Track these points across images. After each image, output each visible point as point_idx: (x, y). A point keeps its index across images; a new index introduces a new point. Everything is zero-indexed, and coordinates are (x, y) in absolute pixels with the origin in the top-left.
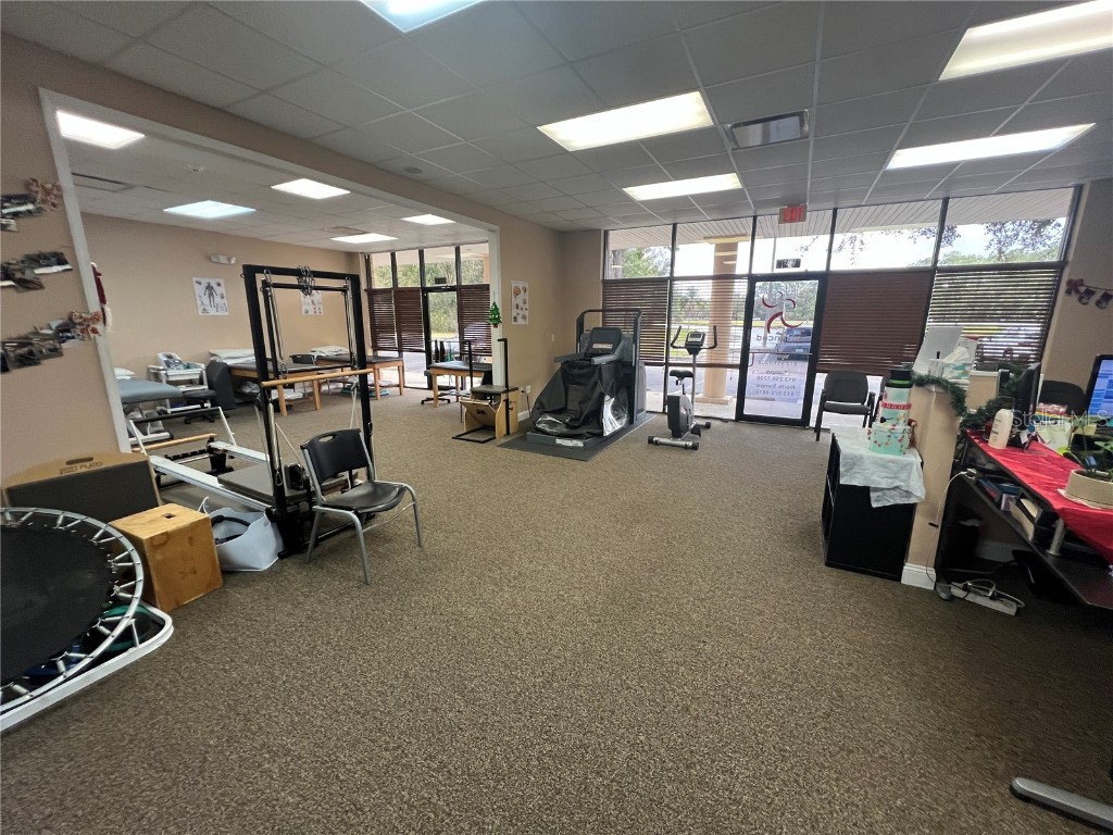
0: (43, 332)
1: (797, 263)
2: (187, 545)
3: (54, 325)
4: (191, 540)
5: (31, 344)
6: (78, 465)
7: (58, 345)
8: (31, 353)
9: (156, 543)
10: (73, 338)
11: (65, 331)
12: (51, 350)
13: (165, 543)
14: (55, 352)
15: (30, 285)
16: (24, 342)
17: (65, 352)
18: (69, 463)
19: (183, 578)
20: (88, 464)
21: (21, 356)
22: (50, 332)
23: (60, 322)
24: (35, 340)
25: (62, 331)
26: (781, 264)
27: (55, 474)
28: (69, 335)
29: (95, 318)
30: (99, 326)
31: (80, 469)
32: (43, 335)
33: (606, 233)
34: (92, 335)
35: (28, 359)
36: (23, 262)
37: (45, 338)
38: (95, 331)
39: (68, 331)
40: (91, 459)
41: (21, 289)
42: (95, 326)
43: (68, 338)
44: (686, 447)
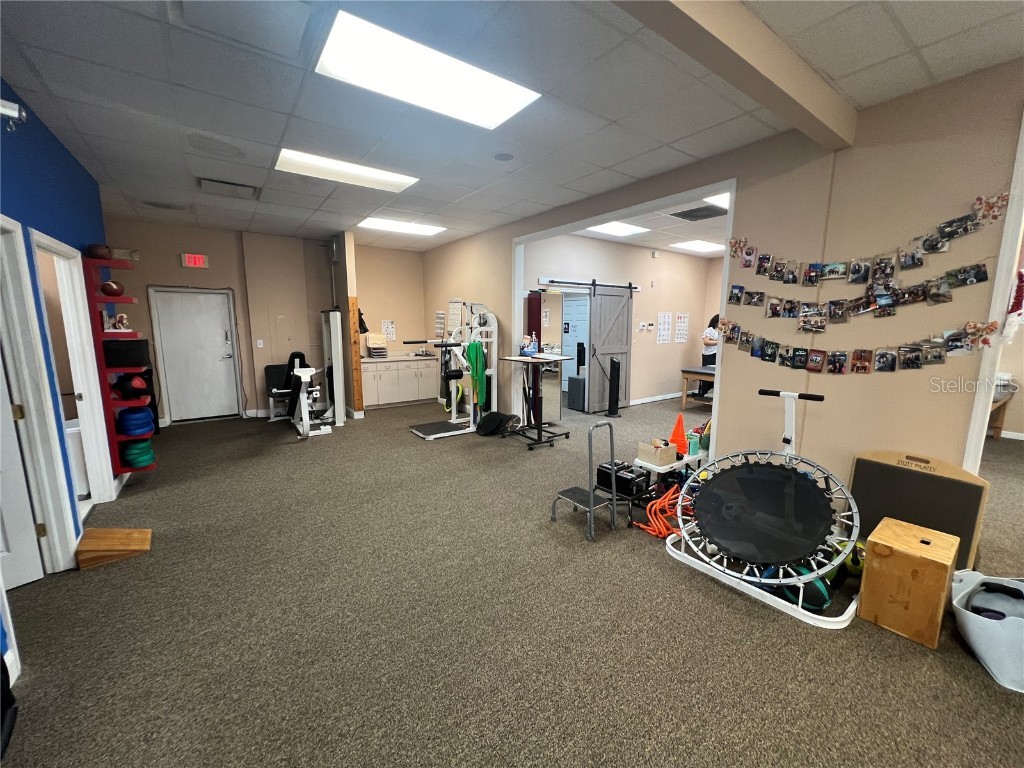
0: (935, 340)
2: (909, 575)
3: (947, 334)
4: (915, 573)
5: (921, 350)
6: (915, 463)
7: (943, 353)
8: (917, 358)
9: (877, 549)
10: (962, 347)
11: (954, 341)
12: (935, 357)
13: (886, 557)
14: (939, 359)
15: (942, 298)
16: (915, 348)
17: (947, 360)
18: (908, 458)
19: (890, 602)
20: (923, 465)
21: (909, 359)
22: (940, 340)
23: (956, 331)
24: (926, 347)
25: (953, 341)
27: (893, 462)
28: (959, 344)
29: (992, 328)
30: (992, 338)
31: (913, 467)
32: (936, 343)
34: (981, 345)
35: (913, 363)
36: (941, 279)
37: (935, 346)
38: (985, 342)
39: (959, 340)
40: (928, 462)
41: (933, 303)
42: (988, 337)
43: (957, 347)
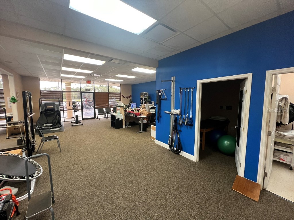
1: (89, 90)
26: (86, 90)
33: (39, 78)
44: (81, 125)
